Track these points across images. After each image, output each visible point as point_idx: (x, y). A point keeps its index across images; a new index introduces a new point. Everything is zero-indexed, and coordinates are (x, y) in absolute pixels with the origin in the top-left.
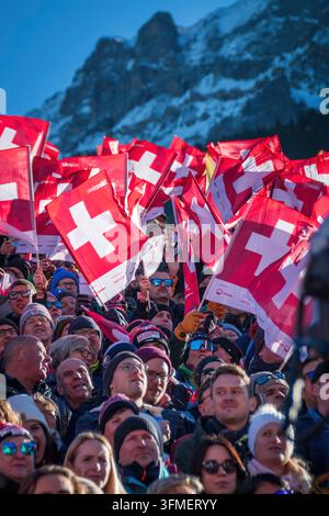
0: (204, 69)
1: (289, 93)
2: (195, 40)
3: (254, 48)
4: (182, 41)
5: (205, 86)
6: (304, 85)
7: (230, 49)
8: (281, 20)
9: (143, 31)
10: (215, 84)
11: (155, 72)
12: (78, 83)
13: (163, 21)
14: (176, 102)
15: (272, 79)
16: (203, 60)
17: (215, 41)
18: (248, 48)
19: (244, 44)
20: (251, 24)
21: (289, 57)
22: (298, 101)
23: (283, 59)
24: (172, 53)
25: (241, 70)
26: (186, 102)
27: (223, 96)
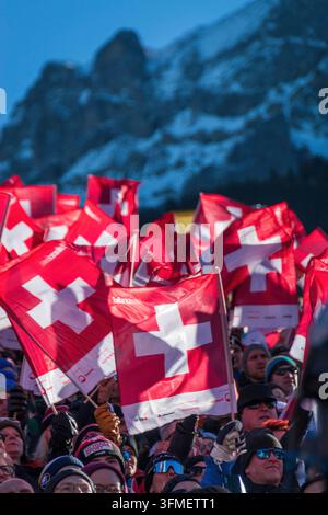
0: (179, 104)
1: (287, 136)
2: (167, 66)
3: (244, 77)
4: (151, 67)
5: (180, 126)
6: (307, 126)
7: (213, 79)
8: (279, 42)
9: (103, 54)
10: (193, 122)
11: (117, 107)
12: (18, 119)
13: (127, 41)
14: (143, 145)
15: (266, 116)
16: (177, 91)
17: (194, 68)
18: (236, 77)
19: (230, 72)
20: (241, 47)
21: (289, 89)
22: (299, 146)
23: (280, 91)
24: (137, 83)
25: (227, 106)
26: (156, 145)
27: (204, 138)
